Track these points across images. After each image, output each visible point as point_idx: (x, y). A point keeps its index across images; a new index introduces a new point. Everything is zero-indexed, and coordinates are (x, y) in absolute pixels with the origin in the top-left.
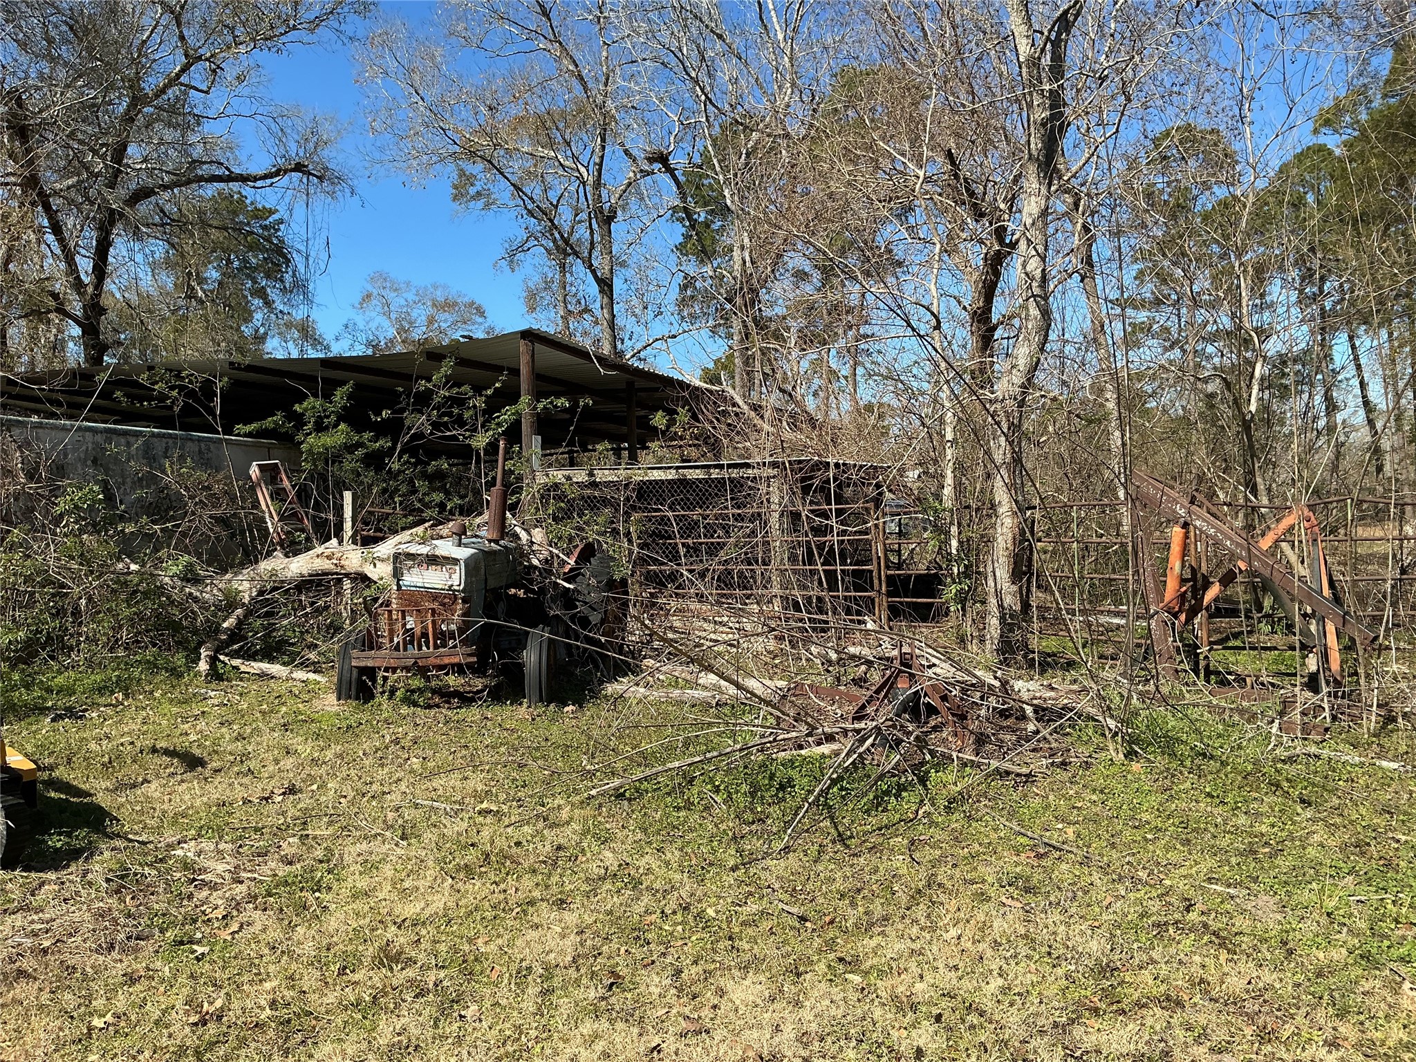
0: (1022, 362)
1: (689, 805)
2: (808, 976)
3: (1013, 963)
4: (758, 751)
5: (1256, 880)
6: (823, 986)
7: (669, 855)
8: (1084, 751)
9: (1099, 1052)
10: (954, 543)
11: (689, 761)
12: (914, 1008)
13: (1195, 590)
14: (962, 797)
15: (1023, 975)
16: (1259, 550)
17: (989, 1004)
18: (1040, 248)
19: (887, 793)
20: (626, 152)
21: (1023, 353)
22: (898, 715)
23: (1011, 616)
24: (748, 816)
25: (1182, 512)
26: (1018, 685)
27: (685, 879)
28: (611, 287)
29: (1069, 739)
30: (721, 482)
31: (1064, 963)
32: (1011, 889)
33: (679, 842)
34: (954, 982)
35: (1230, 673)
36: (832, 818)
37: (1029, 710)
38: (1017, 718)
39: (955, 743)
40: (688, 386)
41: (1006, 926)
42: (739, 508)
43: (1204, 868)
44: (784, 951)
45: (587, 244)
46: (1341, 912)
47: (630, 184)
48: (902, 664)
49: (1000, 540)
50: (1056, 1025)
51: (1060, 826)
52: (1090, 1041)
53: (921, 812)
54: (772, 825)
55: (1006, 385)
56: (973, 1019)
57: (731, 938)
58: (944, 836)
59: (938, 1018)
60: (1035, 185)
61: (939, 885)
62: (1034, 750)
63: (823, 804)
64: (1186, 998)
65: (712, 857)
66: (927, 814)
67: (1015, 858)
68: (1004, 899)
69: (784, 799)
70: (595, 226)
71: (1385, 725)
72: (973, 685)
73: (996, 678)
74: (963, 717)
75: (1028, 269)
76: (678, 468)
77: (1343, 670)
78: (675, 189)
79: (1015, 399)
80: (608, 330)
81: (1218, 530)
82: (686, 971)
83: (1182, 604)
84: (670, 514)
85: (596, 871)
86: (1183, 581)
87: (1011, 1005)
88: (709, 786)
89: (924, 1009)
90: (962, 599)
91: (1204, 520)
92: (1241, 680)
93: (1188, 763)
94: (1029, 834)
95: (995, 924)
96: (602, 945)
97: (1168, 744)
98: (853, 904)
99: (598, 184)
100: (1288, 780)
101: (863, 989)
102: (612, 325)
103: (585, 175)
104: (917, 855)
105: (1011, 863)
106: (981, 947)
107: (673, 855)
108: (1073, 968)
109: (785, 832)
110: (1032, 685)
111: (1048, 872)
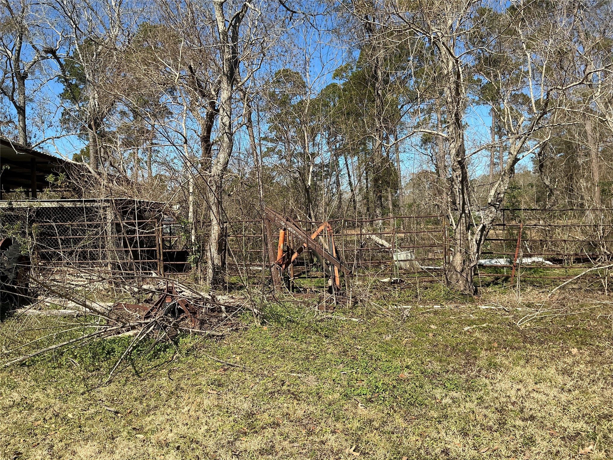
0: (222, 160)
1: (60, 366)
2: (118, 439)
3: (211, 418)
4: (97, 337)
5: (308, 369)
6: (125, 442)
7: (49, 391)
8: (245, 323)
9: (246, 451)
10: (193, 238)
11: (61, 344)
12: (167, 445)
13: (288, 255)
14: (193, 348)
15: (215, 423)
16: (311, 239)
17: (201, 438)
18: (229, 113)
19: (160, 350)
20: (33, 46)
21: (222, 157)
22: (166, 315)
23: (218, 269)
24: (91, 368)
25: (283, 224)
26: (219, 297)
27: (57, 402)
28: (24, 111)
29: (239, 319)
30: (81, 209)
31: (233, 415)
32: (212, 386)
33: (55, 384)
34: (186, 430)
35: (301, 288)
36: (133, 364)
37: (223, 308)
38: (218, 312)
39: (191, 325)
40: (64, 161)
41: (209, 402)
42: (90, 221)
43: (289, 367)
44: (106, 429)
45: (11, 89)
46: (338, 379)
47: (35, 62)
48: (168, 291)
49: (213, 235)
50: (229, 442)
51: (234, 356)
52: (242, 447)
53: (174, 357)
54: (103, 371)
55: (216, 170)
56: (194, 445)
57: (80, 427)
58: (185, 366)
59: (178, 448)
60: (226, 86)
61: (181, 388)
62: (225, 325)
63: (129, 359)
64: (281, 422)
65: (71, 390)
66: (178, 358)
67: (215, 372)
68: (209, 391)
69: (110, 358)
70: (15, 80)
71: (355, 304)
72: (200, 299)
73: (209, 295)
74: (195, 313)
75: (224, 121)
76: (58, 202)
77: (340, 285)
78: (59, 67)
79: (219, 176)
80: (22, 132)
81: (297, 232)
82: (56, 446)
83: (284, 261)
84: (54, 224)
85: (8, 403)
86: (284, 251)
87: (210, 437)
88: (71, 356)
89: (172, 445)
90: (196, 261)
91: (291, 228)
92: (305, 290)
93: (284, 325)
94: (221, 361)
95: (205, 403)
96: (10, 440)
97: (277, 318)
98: (141, 403)
99: (17, 60)
100: (321, 329)
101: (144, 440)
102: (24, 129)
103: (10, 55)
104: (172, 377)
105: (213, 374)
106: (198, 413)
107: (51, 391)
108: (236, 416)
109: (109, 373)
110: (225, 297)
111: (228, 376)
